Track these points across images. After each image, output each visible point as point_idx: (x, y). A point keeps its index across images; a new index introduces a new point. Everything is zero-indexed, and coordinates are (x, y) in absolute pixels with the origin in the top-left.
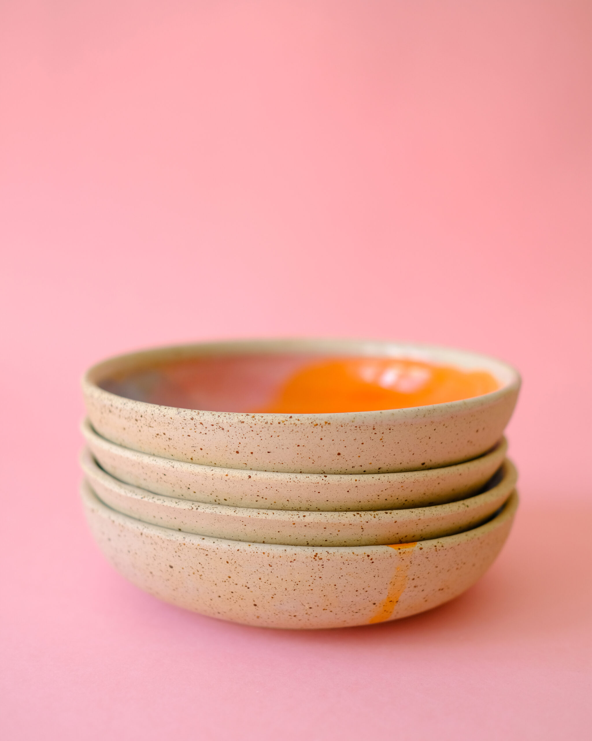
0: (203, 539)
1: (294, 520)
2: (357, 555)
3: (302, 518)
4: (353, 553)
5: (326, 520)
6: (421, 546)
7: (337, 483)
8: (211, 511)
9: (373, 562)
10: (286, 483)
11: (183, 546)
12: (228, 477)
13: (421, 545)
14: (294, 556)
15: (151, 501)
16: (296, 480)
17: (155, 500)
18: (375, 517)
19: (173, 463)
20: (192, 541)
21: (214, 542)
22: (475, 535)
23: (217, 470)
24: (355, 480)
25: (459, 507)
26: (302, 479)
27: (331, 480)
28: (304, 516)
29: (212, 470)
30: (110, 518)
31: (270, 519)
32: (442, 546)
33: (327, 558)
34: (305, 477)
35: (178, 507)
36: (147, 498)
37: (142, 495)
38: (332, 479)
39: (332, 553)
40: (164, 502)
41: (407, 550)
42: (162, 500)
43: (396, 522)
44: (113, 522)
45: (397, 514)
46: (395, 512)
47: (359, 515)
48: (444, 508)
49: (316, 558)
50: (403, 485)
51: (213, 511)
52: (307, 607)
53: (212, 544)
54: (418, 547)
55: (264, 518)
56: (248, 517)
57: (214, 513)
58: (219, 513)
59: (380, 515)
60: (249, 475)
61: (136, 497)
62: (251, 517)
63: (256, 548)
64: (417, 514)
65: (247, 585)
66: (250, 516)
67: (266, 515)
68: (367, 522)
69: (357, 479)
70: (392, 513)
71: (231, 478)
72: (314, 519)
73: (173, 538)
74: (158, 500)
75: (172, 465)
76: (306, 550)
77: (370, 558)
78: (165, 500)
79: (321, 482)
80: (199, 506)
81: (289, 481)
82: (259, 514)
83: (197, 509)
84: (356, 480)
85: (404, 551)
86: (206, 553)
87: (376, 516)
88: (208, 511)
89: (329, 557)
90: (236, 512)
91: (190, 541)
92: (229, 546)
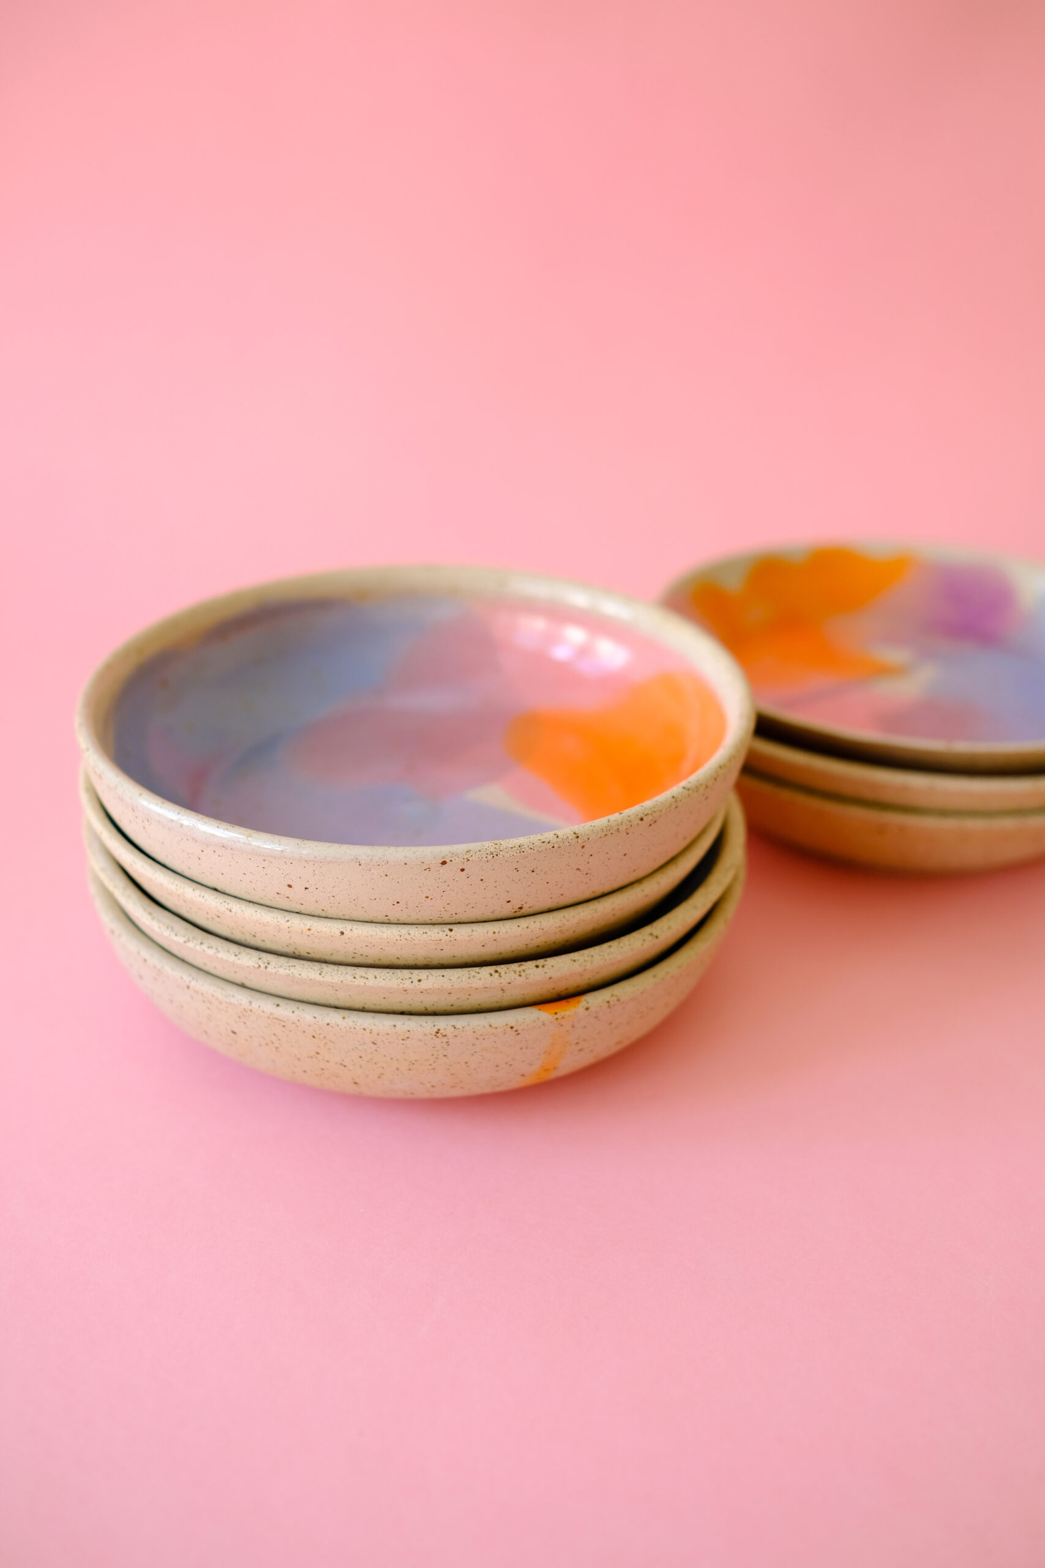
0: (278, 1005)
1: (404, 986)
2: (496, 1028)
3: (416, 983)
4: (490, 1026)
5: (451, 985)
6: (586, 1005)
7: (467, 939)
8: (287, 972)
9: (518, 1034)
10: (395, 941)
11: (249, 1012)
12: (311, 932)
13: (588, 1003)
14: (408, 1034)
15: (198, 948)
16: (408, 937)
17: (204, 947)
18: (520, 976)
19: (230, 905)
20: (261, 1008)
21: (293, 1012)
22: (667, 973)
23: (295, 922)
24: (492, 933)
25: (644, 940)
26: (417, 935)
27: (459, 935)
28: (420, 981)
29: (288, 921)
30: (139, 953)
31: (371, 985)
32: (618, 1000)
33: (454, 1034)
34: (422, 933)
35: (238, 962)
36: (193, 942)
37: (184, 936)
38: (461, 932)
39: (461, 1028)
40: (219, 952)
41: (567, 1013)
42: (214, 948)
43: (550, 978)
44: (145, 960)
45: (552, 966)
46: (551, 961)
47: (498, 974)
48: (622, 948)
49: (437, 1035)
50: (561, 929)
51: (290, 972)
53: (291, 1014)
54: (583, 1007)
55: (362, 984)
56: (340, 982)
57: (291, 974)
58: (297, 976)
59: (528, 972)
60: (341, 930)
61: (176, 938)
62: (344, 982)
63: (354, 1022)
64: (581, 963)
65: (343, 1063)
66: (342, 982)
67: (365, 979)
68: (510, 983)
69: (495, 931)
70: (546, 967)
71: (316, 934)
72: (433, 984)
73: (234, 1001)
74: (209, 947)
75: (229, 908)
76: (424, 1024)
77: (514, 1029)
78: (219, 949)
79: (444, 938)
80: (268, 964)
81: (399, 938)
82: (354, 978)
83: (266, 967)
84: (494, 933)
85: (563, 1016)
86: (284, 1024)
87: (522, 973)
88: (282, 971)
89: (456, 1032)
90: (323, 974)
91: (259, 1007)
92: (315, 1018)
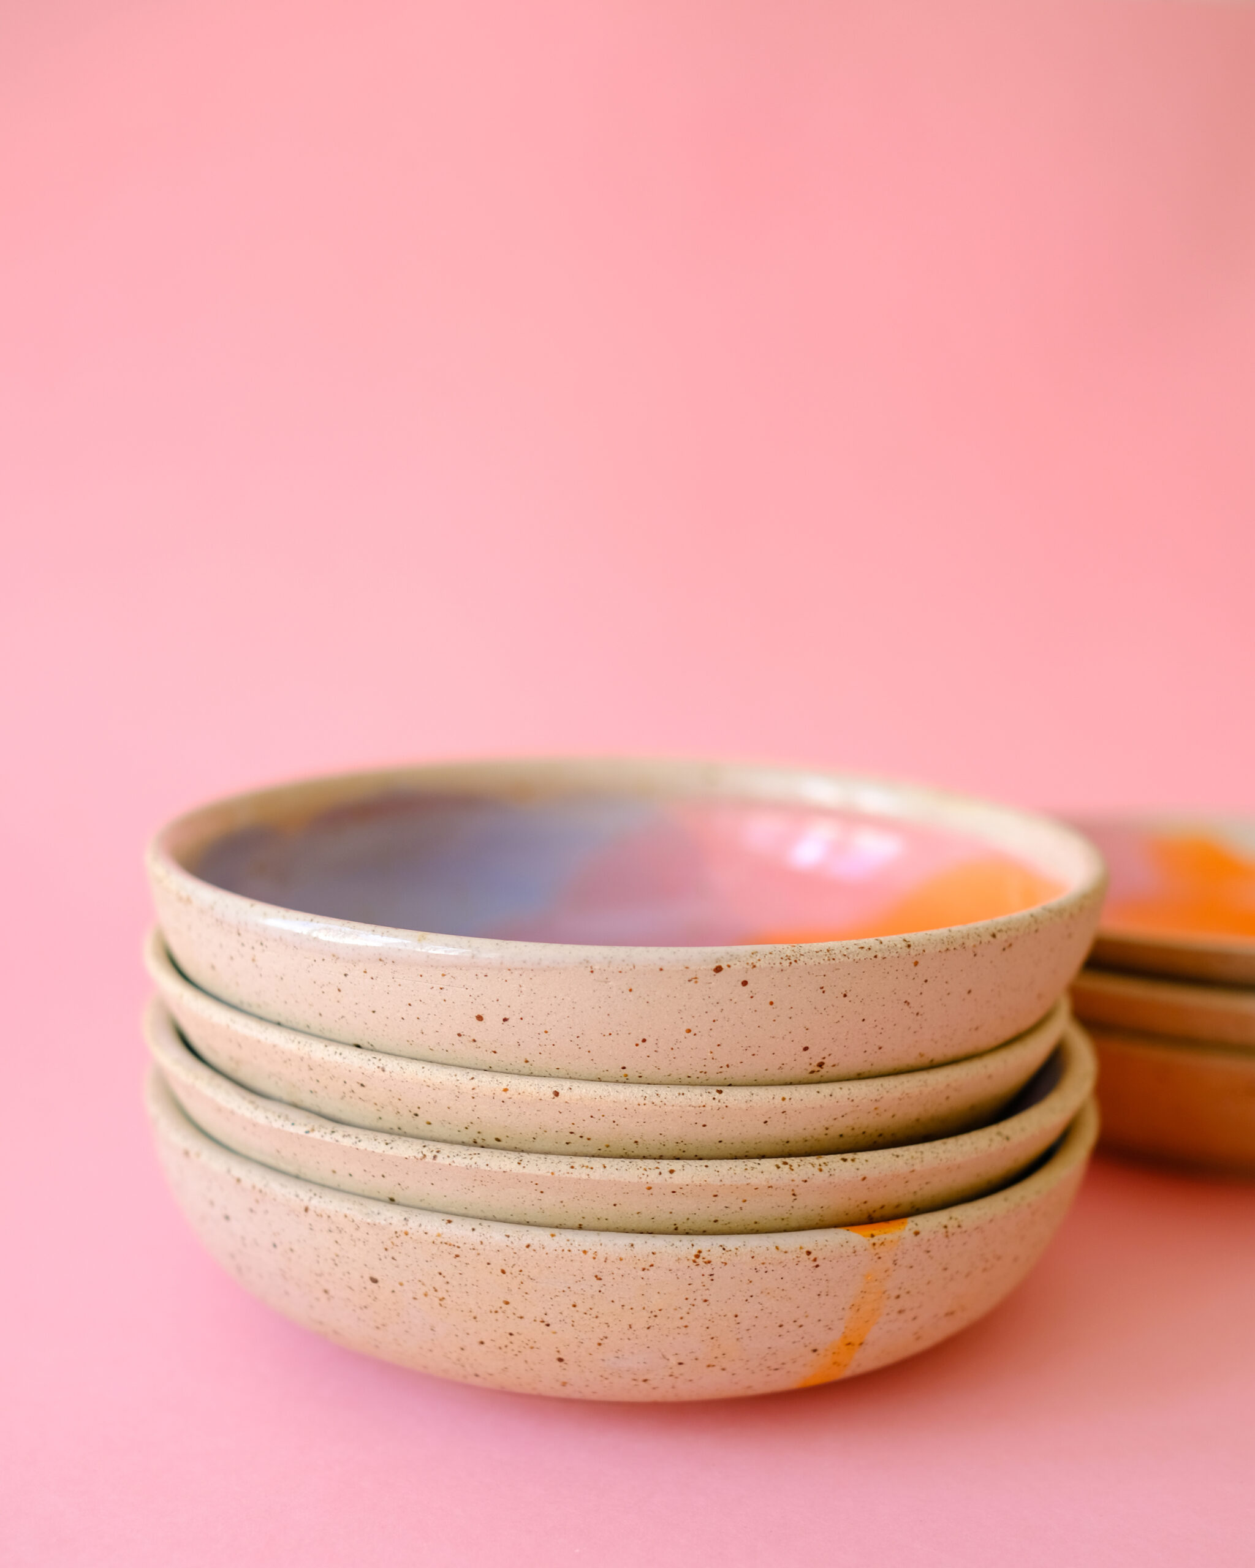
0: (449, 1222)
1: (649, 1180)
2: (786, 1252)
3: (667, 1175)
4: (777, 1248)
5: (719, 1178)
6: (916, 1229)
7: (744, 1106)
8: (467, 1161)
9: (817, 1266)
10: (636, 1106)
11: (403, 1236)
12: (508, 1094)
13: (917, 1224)
14: (651, 1259)
15: (328, 1138)
16: (657, 1100)
17: (338, 1136)
18: (821, 1170)
19: (383, 1061)
20: (423, 1227)
21: (473, 1230)
22: (1023, 1198)
23: (484, 1080)
24: (781, 1099)
25: (991, 1140)
26: (669, 1097)
27: (731, 1099)
28: (672, 1172)
29: (473, 1078)
30: (229, 1171)
31: (597, 1178)
32: (959, 1226)
33: (723, 1260)
34: (677, 1095)
35: (391, 1152)
36: (319, 1131)
37: (305, 1125)
38: (734, 1097)
39: (733, 1249)
40: (360, 1141)
41: (889, 1237)
42: (353, 1137)
43: (864, 1179)
44: (239, 1180)
45: (867, 1161)
46: (862, 1156)
47: (787, 1166)
48: (962, 1146)
49: (697, 1260)
50: (877, 1104)
51: (472, 1162)
52: (673, 1361)
53: (470, 1233)
54: (910, 1230)
55: (584, 1177)
56: (549, 1174)
57: (474, 1166)
58: (483, 1167)
59: (831, 1166)
60: (555, 1089)
61: (292, 1129)
62: (556, 1174)
63: (568, 1240)
64: (907, 1160)
65: (546, 1319)
66: (553, 1173)
67: (589, 1170)
68: (806, 1181)
69: (785, 1096)
70: (857, 1161)
71: (515, 1097)
72: (692, 1177)
73: (380, 1220)
74: (344, 1136)
75: (381, 1066)
76: (677, 1243)
77: (812, 1257)
78: (361, 1137)
79: (711, 1103)
80: (438, 1152)
81: (642, 1102)
82: (572, 1167)
83: (435, 1157)
84: (784, 1099)
85: (883, 1240)
86: (457, 1251)
87: (823, 1167)
88: (459, 1162)
89: (726, 1257)
90: (523, 1164)
91: (420, 1225)
92: (508, 1236)
